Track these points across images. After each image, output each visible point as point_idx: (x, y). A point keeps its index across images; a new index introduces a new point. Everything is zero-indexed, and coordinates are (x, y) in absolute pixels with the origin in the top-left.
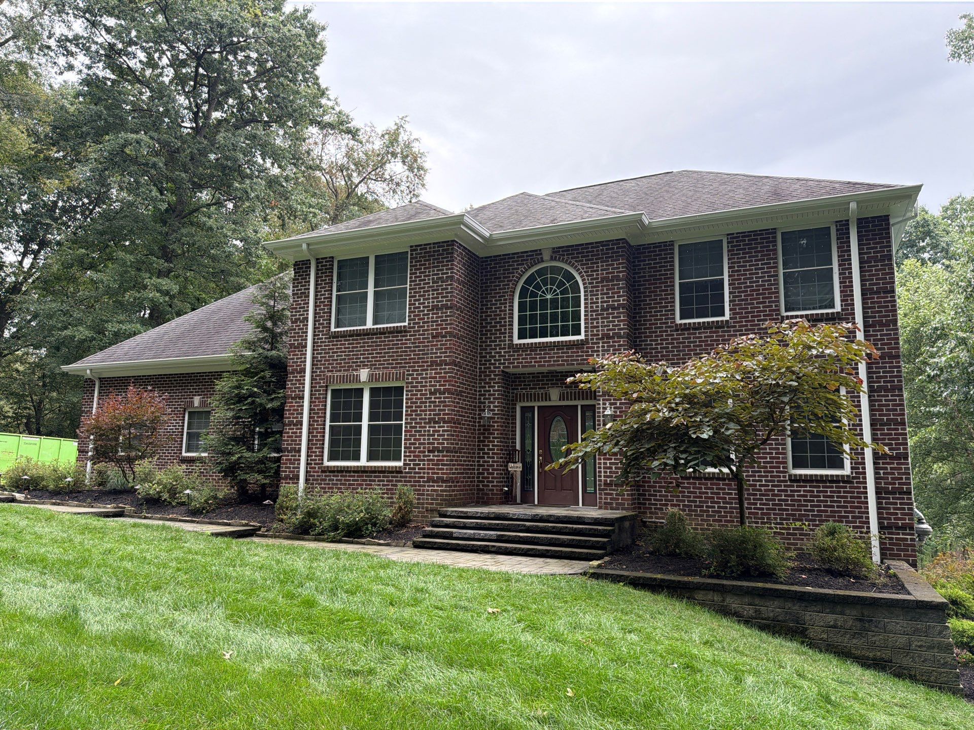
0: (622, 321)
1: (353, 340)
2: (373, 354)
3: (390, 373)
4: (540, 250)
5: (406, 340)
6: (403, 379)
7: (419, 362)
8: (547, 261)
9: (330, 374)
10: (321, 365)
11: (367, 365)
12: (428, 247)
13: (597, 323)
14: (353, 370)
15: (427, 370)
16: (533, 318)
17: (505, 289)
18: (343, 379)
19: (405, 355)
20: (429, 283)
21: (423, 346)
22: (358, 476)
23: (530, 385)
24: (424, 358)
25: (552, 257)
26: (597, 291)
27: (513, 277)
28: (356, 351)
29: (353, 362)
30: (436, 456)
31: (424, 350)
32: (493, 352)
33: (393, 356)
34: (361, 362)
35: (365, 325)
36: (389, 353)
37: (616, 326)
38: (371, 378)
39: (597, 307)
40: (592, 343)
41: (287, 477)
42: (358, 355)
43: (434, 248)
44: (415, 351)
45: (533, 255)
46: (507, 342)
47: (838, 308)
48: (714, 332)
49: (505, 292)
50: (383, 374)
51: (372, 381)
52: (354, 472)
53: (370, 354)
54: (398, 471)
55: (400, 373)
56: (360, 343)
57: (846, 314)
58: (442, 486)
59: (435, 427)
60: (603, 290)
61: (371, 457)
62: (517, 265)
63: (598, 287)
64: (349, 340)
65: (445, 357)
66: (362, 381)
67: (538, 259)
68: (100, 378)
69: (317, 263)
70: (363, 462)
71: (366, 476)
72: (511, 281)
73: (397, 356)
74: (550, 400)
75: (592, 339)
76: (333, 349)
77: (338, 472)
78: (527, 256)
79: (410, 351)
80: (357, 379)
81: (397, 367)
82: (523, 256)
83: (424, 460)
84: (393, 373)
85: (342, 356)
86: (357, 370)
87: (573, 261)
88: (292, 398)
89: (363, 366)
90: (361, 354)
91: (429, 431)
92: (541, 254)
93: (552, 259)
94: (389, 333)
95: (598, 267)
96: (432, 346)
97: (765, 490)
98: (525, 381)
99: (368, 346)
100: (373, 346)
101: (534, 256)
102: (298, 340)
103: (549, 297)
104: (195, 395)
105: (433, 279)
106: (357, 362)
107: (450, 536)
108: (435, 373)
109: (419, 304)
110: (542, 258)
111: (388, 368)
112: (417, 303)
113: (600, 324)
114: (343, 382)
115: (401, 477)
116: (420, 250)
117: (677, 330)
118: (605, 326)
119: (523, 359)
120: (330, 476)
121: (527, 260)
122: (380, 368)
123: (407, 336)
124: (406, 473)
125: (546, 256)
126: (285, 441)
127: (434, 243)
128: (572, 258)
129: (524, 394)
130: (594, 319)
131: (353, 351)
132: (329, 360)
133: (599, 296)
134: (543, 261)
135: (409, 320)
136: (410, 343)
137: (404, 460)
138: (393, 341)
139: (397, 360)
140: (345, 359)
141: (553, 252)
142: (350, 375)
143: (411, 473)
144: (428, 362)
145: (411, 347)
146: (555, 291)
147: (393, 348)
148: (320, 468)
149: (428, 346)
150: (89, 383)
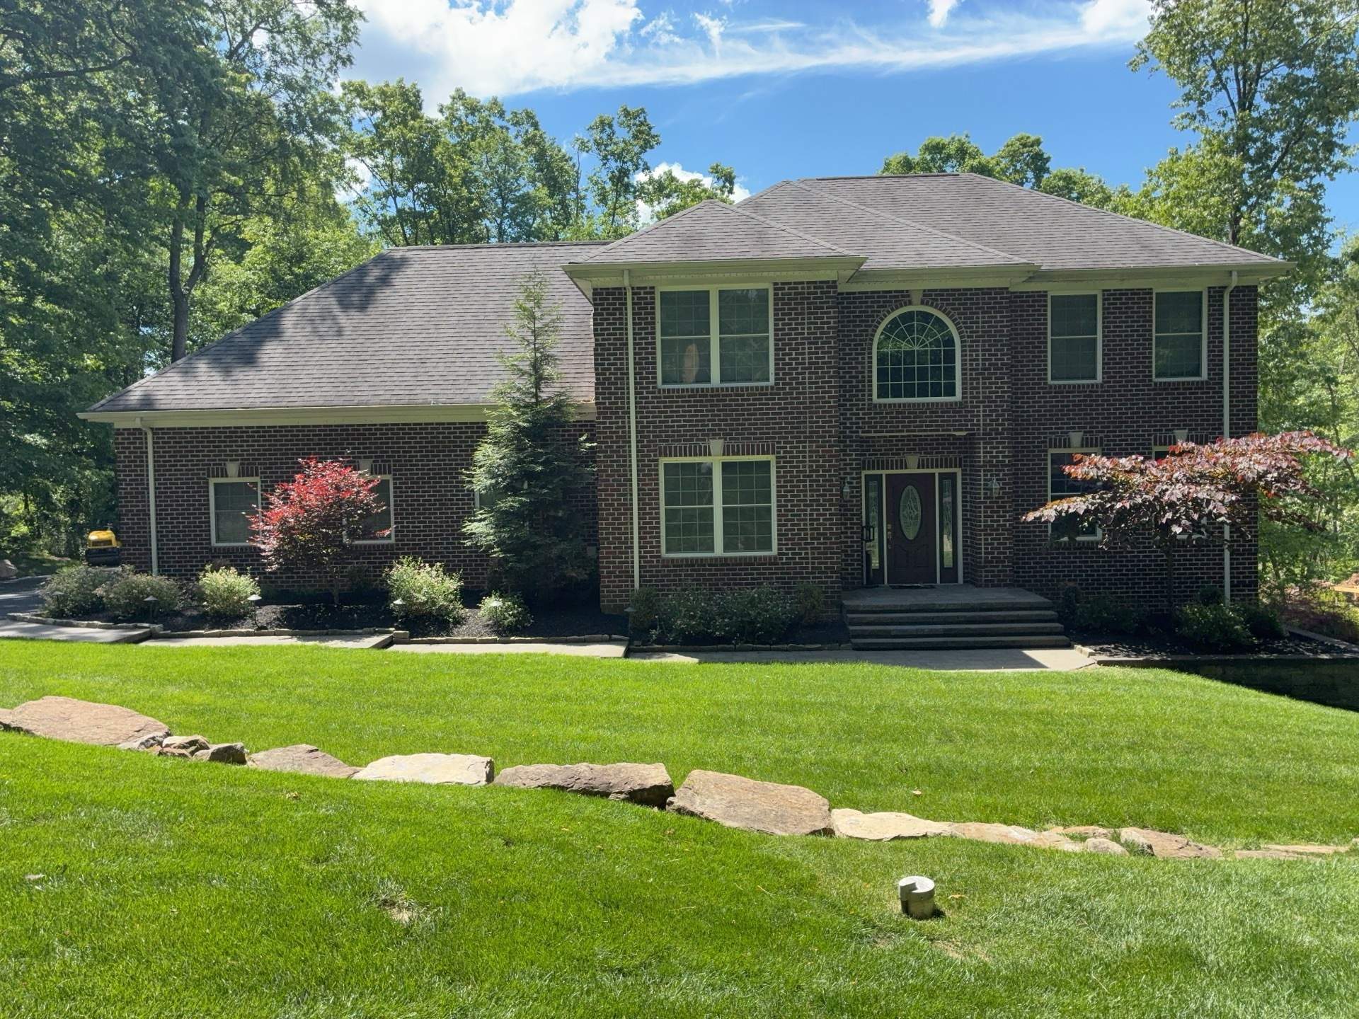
0: (1006, 383)
1: (694, 401)
2: (727, 420)
3: (753, 445)
4: (909, 291)
6: (773, 453)
7: (793, 433)
8: (916, 305)
9: (664, 444)
10: (648, 432)
11: (719, 434)
12: (800, 286)
13: (978, 383)
14: (697, 440)
15: (805, 442)
16: (896, 373)
17: (862, 335)
18: (683, 452)
20: (803, 334)
21: (798, 413)
22: (715, 570)
23: (881, 450)
24: (800, 428)
25: (922, 300)
26: (977, 346)
27: (873, 321)
28: (702, 416)
30: (821, 543)
32: (848, 413)
33: (757, 424)
36: (750, 419)
37: (1000, 388)
40: (972, 407)
41: (609, 575)
42: (704, 421)
43: (809, 288)
44: (787, 418)
45: (898, 297)
46: (866, 402)
47: (1204, 375)
48: (1088, 396)
49: (863, 340)
50: (743, 445)
52: (710, 565)
54: (771, 561)
55: (768, 445)
56: (706, 406)
57: (1214, 384)
58: (832, 577)
59: (819, 510)
60: (984, 346)
62: (878, 307)
63: (978, 341)
64: (690, 401)
65: (829, 427)
66: (713, 454)
67: (905, 302)
69: (634, 294)
71: (727, 569)
72: (870, 326)
73: (762, 424)
74: (906, 468)
75: (972, 402)
76: (666, 412)
77: (687, 565)
78: (891, 297)
79: (780, 418)
80: (706, 452)
81: (762, 438)
82: (886, 297)
83: (807, 549)
84: (758, 445)
85: (680, 421)
87: (949, 308)
88: (608, 475)
89: (713, 435)
91: (811, 515)
92: (909, 296)
93: (922, 303)
94: (749, 394)
95: (977, 318)
96: (810, 412)
98: (875, 446)
99: (718, 410)
100: (726, 410)
101: (902, 297)
102: (610, 398)
103: (915, 348)
104: (360, 458)
105: (809, 329)
106: (704, 430)
109: (790, 359)
110: (910, 300)
111: (750, 438)
112: (787, 358)
113: (981, 385)
114: (686, 455)
115: (775, 569)
117: (1050, 392)
118: (988, 388)
119: (887, 422)
120: (676, 571)
121: (891, 302)
125: (916, 298)
126: (602, 529)
127: (808, 283)
128: (947, 304)
129: (873, 461)
130: (974, 379)
131: (697, 416)
132: (661, 427)
133: (980, 353)
134: (910, 303)
135: (776, 379)
136: (779, 409)
137: (779, 549)
138: (755, 405)
139: (763, 429)
140: (685, 426)
141: (924, 295)
142: (695, 447)
143: (790, 564)
144: (805, 432)
145: (781, 414)
146: (924, 341)
147: (755, 414)
148: (658, 561)
149: (805, 413)
150: (126, 436)
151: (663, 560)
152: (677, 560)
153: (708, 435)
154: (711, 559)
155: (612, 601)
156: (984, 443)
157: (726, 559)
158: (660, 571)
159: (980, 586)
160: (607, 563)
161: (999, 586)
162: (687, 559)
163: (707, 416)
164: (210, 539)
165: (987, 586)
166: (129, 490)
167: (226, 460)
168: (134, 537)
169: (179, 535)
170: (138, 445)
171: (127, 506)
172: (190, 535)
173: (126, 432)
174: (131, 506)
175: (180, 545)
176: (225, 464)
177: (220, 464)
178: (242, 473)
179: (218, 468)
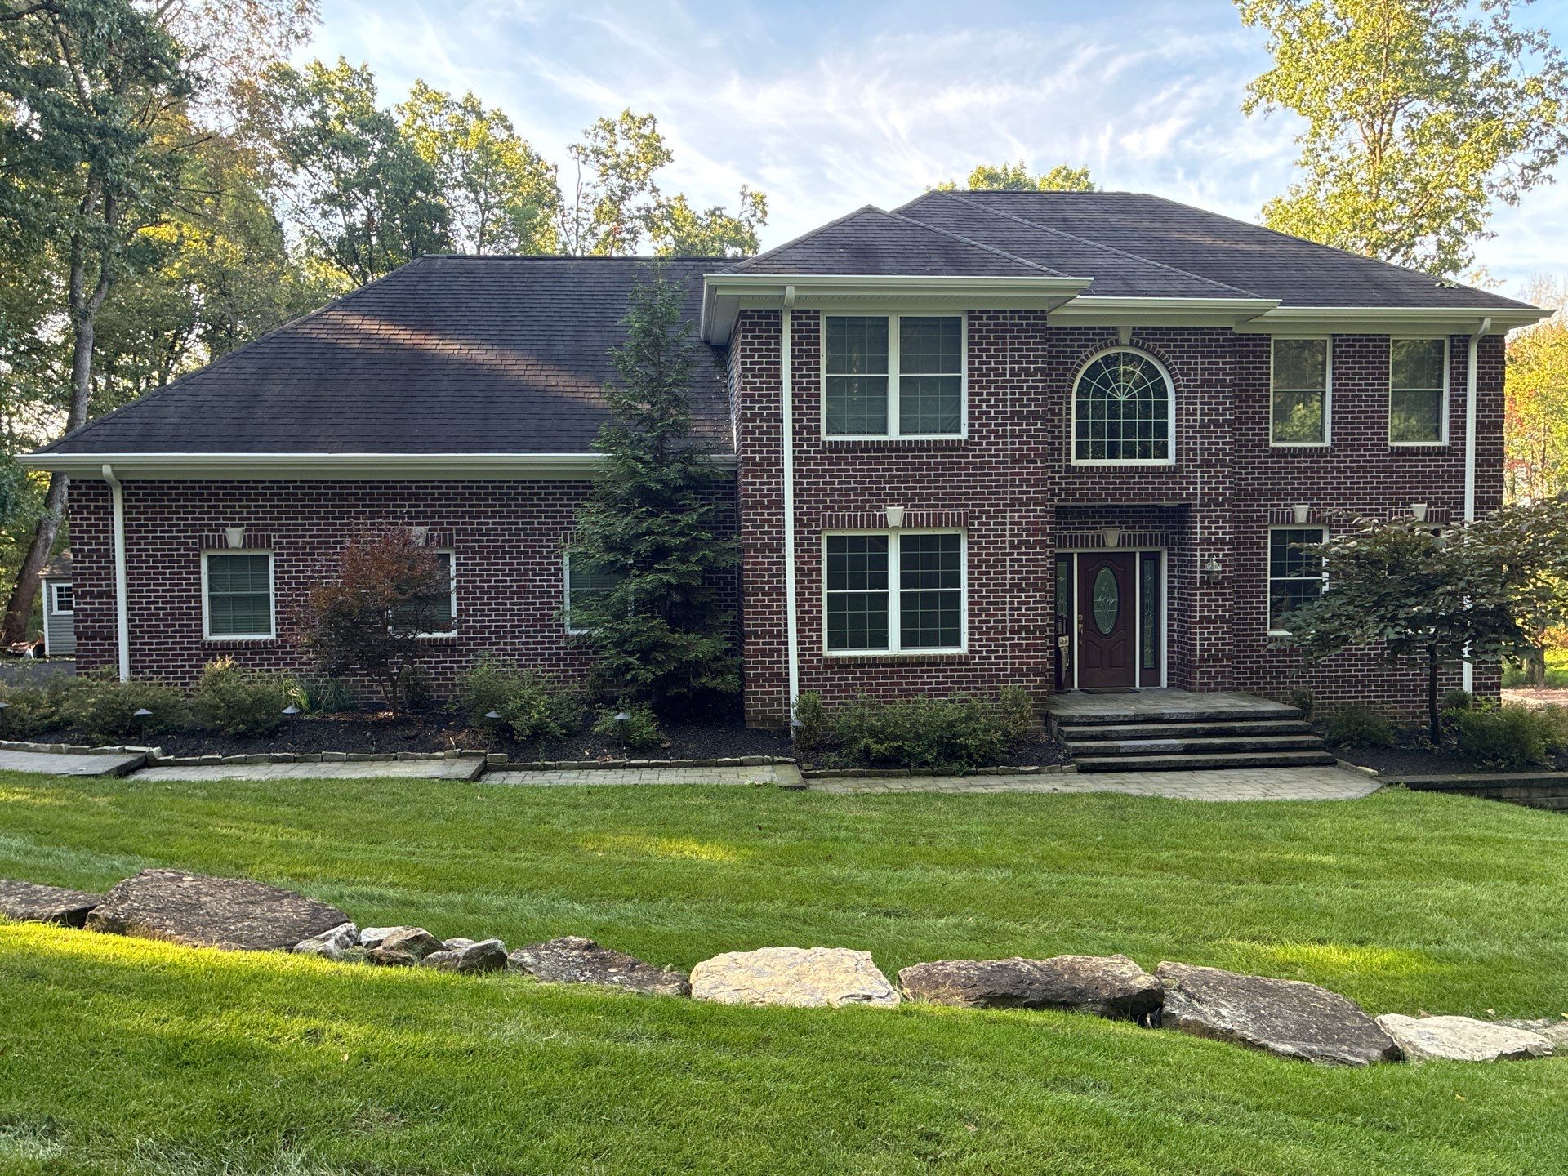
1: (868, 458)
2: (908, 482)
3: (941, 515)
4: (1114, 328)
5: (965, 463)
6: (965, 524)
7: (990, 499)
8: (1125, 345)
9: (829, 512)
10: (808, 496)
11: (899, 500)
12: (1001, 315)
13: (1195, 443)
14: (871, 507)
15: (1005, 511)
16: (1098, 429)
17: (1059, 381)
18: (853, 523)
19: (966, 487)
20: (1005, 375)
21: (996, 475)
22: (891, 672)
24: (999, 493)
25: (1132, 341)
26: (1195, 398)
27: (1072, 363)
28: (876, 476)
29: (870, 495)
30: (1023, 639)
31: (999, 481)
33: (946, 488)
34: (885, 494)
35: (885, 432)
36: (938, 481)
37: (1221, 449)
38: (907, 522)
39: (1195, 421)
41: (757, 678)
42: (879, 482)
43: (1012, 318)
44: (984, 481)
45: (1102, 334)
46: (1063, 463)
47: (1445, 441)
48: (1316, 462)
49: (1060, 387)
50: (928, 515)
51: (910, 526)
52: (884, 665)
53: (902, 482)
54: (961, 661)
55: (959, 515)
56: (883, 464)
57: (1456, 450)
58: (1035, 681)
59: (1021, 597)
60: (1203, 398)
61: (906, 642)
62: (1079, 346)
63: (1197, 392)
64: (863, 458)
65: (1034, 492)
66: (890, 525)
67: (1111, 342)
68: (122, 482)
69: (793, 318)
70: (894, 647)
71: (906, 671)
72: (1070, 369)
73: (951, 487)
74: (1104, 546)
75: (1188, 466)
76: (833, 470)
77: (856, 666)
78: (1094, 334)
79: (975, 481)
80: (882, 522)
81: (952, 505)
82: (1088, 334)
83: (1005, 645)
84: (947, 514)
85: (849, 483)
86: (880, 507)
87: (1163, 351)
88: (757, 550)
89: (891, 500)
90: (885, 482)
91: (1011, 603)
92: (1115, 334)
93: (1132, 344)
94: (936, 450)
95: (1196, 363)
96: (1012, 474)
97: (1362, 655)
98: (1066, 518)
99: (897, 470)
100: (907, 470)
101: (1107, 335)
102: (762, 452)
103: (1122, 398)
105: (1012, 369)
106: (880, 495)
107: (1116, 752)
108: (1019, 517)
109: (987, 406)
110: (1117, 340)
111: (937, 506)
112: (984, 405)
113: (1198, 446)
114: (856, 526)
115: (966, 670)
116: (988, 318)
117: (1272, 456)
118: (1207, 449)
119: (1088, 489)
120: (842, 673)
121: (1094, 341)
122: (922, 506)
123: (968, 457)
124: (974, 664)
125: (1125, 338)
126: (749, 619)
127: (1011, 312)
128: (1160, 346)
130: (1191, 438)
131: (871, 476)
132: (825, 489)
133: (1198, 406)
134: (1117, 344)
135: (969, 432)
136: (973, 469)
137: (970, 646)
138: (944, 463)
139: (953, 493)
140: (856, 489)
141: (1134, 334)
142: (868, 515)
143: (984, 664)
144: (1005, 499)
145: (975, 475)
146: (1131, 390)
147: (944, 475)
148: (819, 661)
149: (1006, 474)
150: (84, 490)
151: (826, 660)
152: (844, 659)
153: (884, 501)
154: (887, 658)
155: (760, 712)
156: (1201, 517)
157: (905, 658)
158: (821, 674)
159: (1195, 690)
160: (754, 663)
161: (1216, 690)
162: (856, 659)
163: (884, 476)
164: (201, 631)
165: (1202, 690)
166: (87, 564)
167: (227, 525)
168: (94, 627)
169: (158, 626)
170: (101, 503)
171: (85, 586)
172: (174, 626)
173: (84, 486)
174: (90, 586)
175: (159, 638)
176: (224, 531)
177: (218, 531)
178: (248, 542)
179: (214, 536)
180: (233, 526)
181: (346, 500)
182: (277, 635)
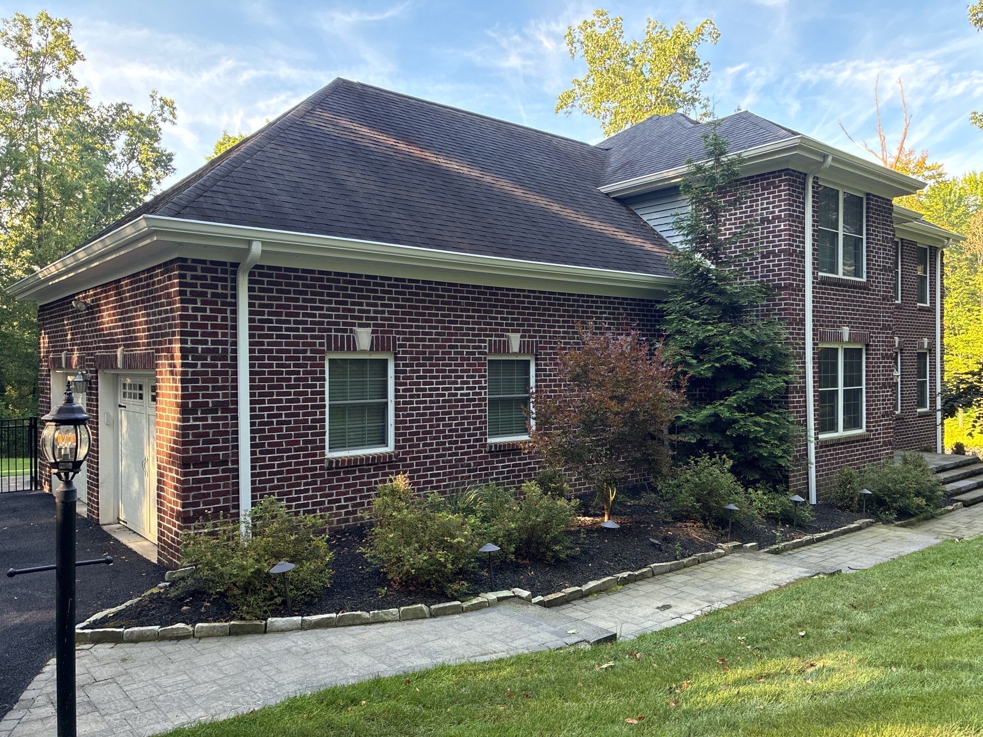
1: (835, 290)
5: (868, 298)
18: (829, 338)
19: (868, 315)
21: (878, 308)
28: (839, 304)
29: (837, 317)
31: (879, 312)
34: (842, 318)
35: (837, 273)
36: (859, 310)
38: (850, 338)
44: (874, 312)
47: (928, 305)
51: (849, 341)
53: (847, 309)
61: (845, 426)
66: (842, 340)
70: (841, 430)
79: (871, 311)
80: (839, 338)
85: (829, 308)
86: (839, 327)
89: (845, 322)
90: (842, 309)
96: (883, 308)
99: (845, 300)
100: (849, 301)
102: (796, 280)
108: (885, 337)
116: (874, 199)
122: (854, 327)
123: (867, 294)
124: (870, 439)
131: (836, 304)
135: (868, 277)
136: (870, 303)
137: (866, 427)
138: (861, 297)
139: (864, 320)
150: (199, 273)
153: (842, 322)
154: (837, 439)
157: (845, 437)
158: (818, 453)
164: (322, 447)
166: (199, 368)
167: (353, 325)
168: (207, 450)
169: (281, 444)
170: (220, 291)
171: (197, 396)
172: (298, 443)
173: (199, 266)
174: (204, 396)
175: (281, 458)
176: (351, 331)
177: (345, 331)
178: (376, 345)
179: (342, 337)
180: (361, 326)
181: (459, 304)
182: (396, 447)
